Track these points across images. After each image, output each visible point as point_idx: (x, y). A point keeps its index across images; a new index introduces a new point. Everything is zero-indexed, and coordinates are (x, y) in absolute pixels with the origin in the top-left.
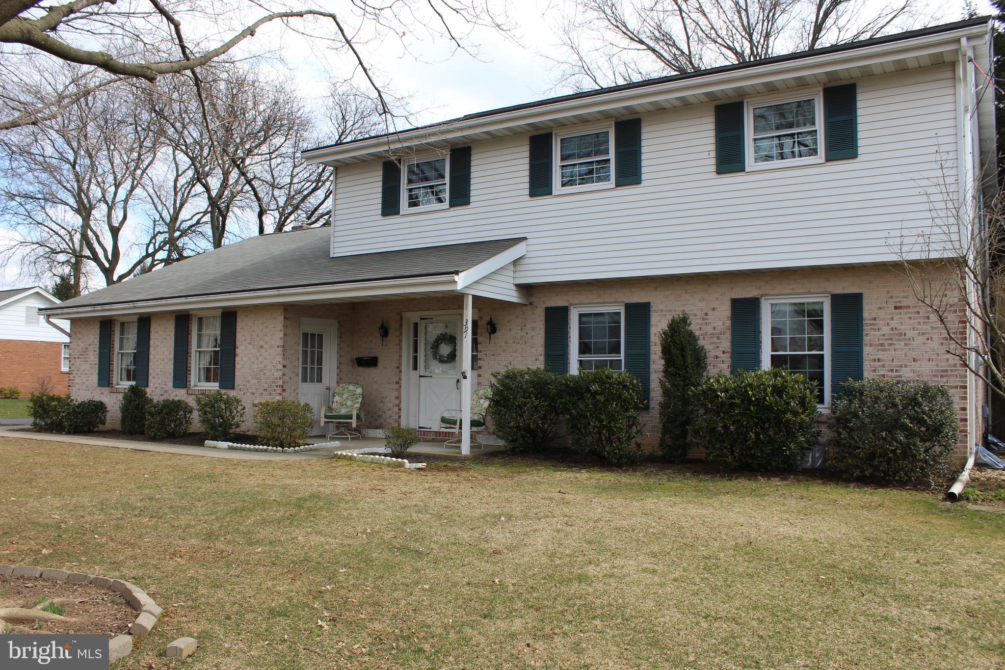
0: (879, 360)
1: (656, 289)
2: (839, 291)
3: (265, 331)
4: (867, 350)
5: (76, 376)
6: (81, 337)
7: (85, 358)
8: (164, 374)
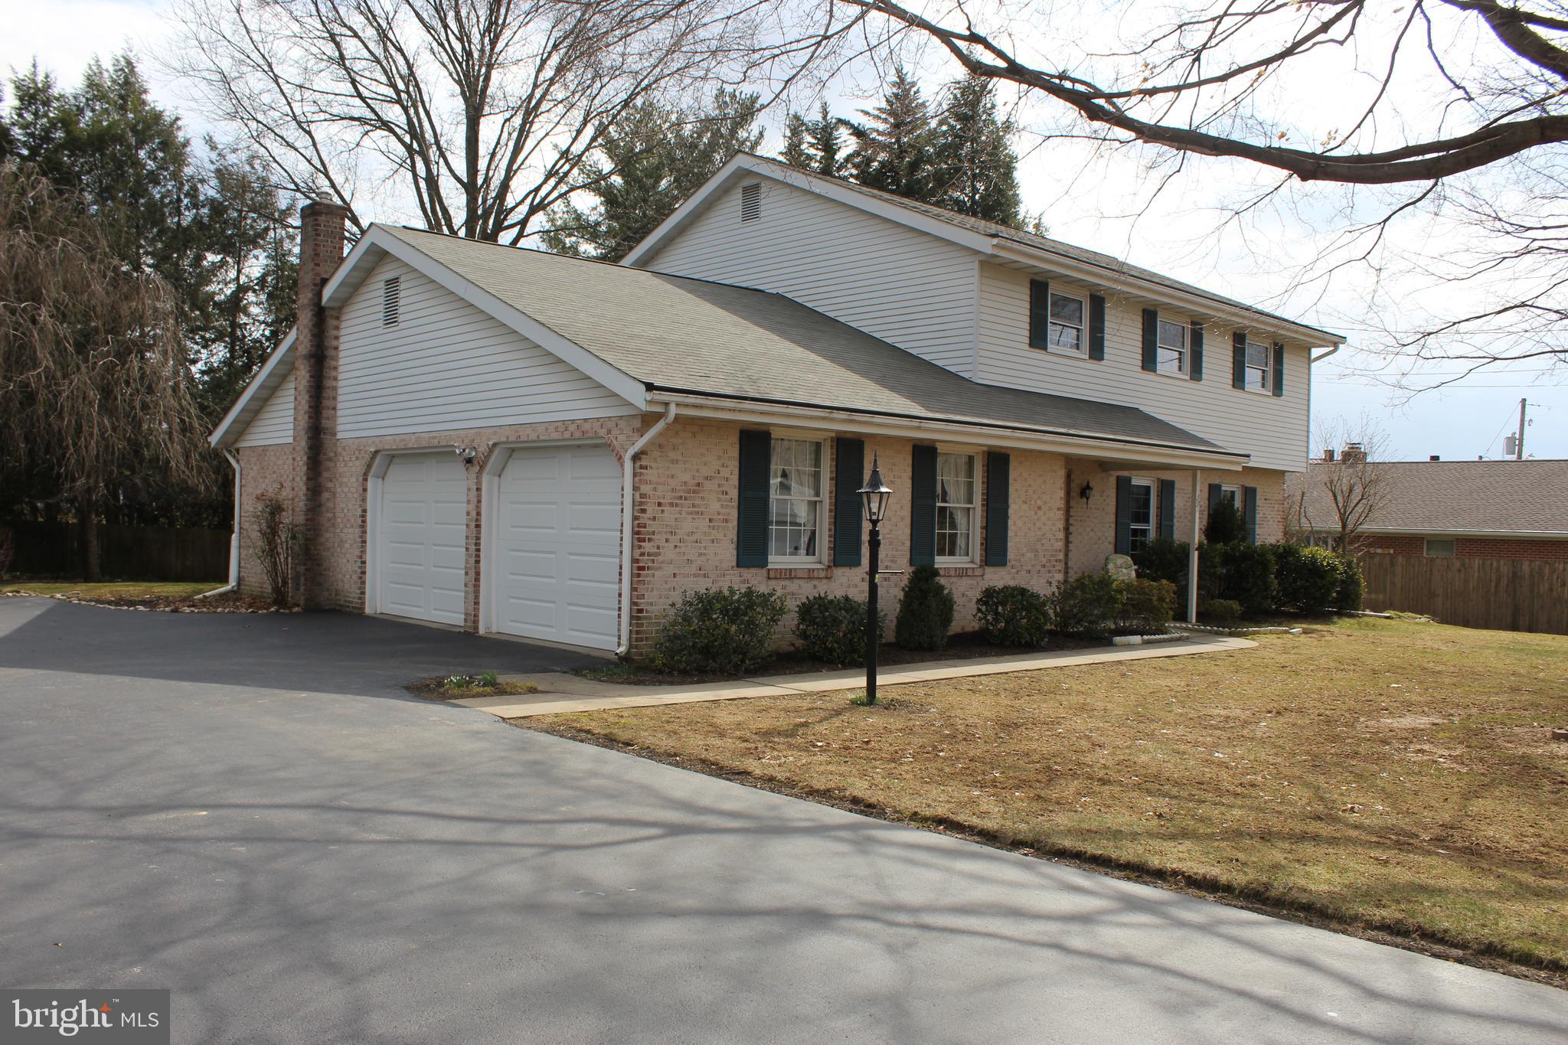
0: (1259, 535)
3: (1043, 486)
4: (1256, 527)
5: (666, 545)
6: (680, 458)
7: (694, 506)
8: (891, 543)
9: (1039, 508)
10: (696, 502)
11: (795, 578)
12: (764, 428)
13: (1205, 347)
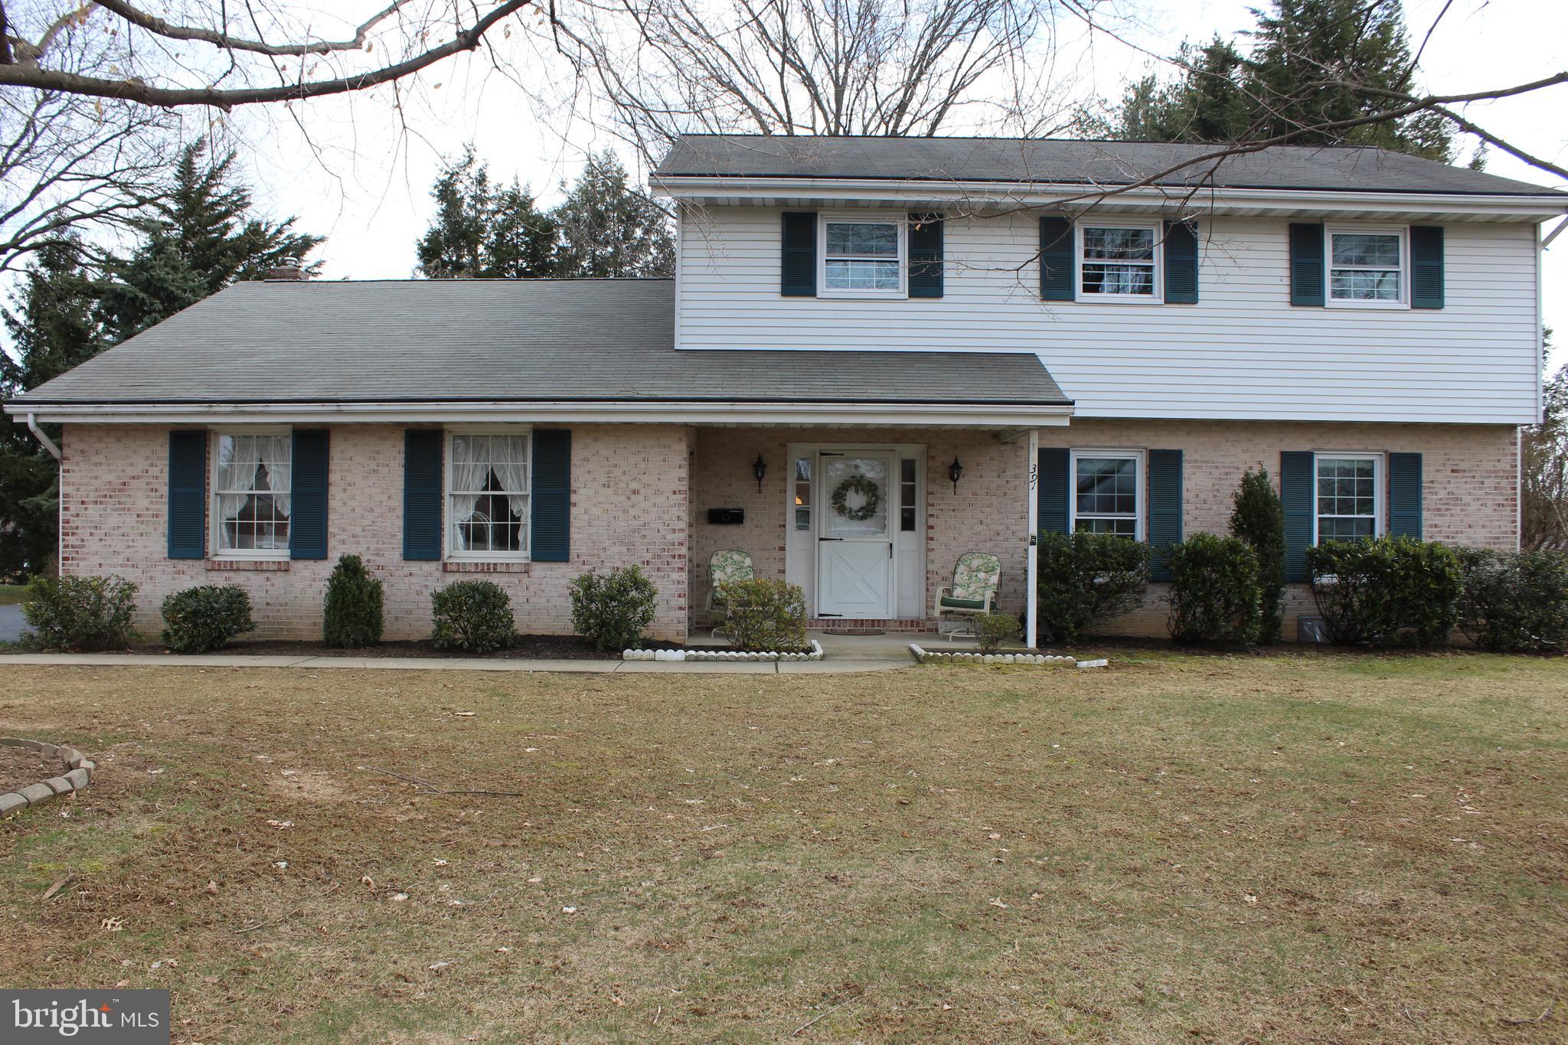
0: (1436, 526)
1: (1189, 434)
2: (1397, 449)
3: (643, 465)
4: (1425, 514)
8: (374, 535)
9: (634, 492)
12: (200, 427)
13: (1202, 253)
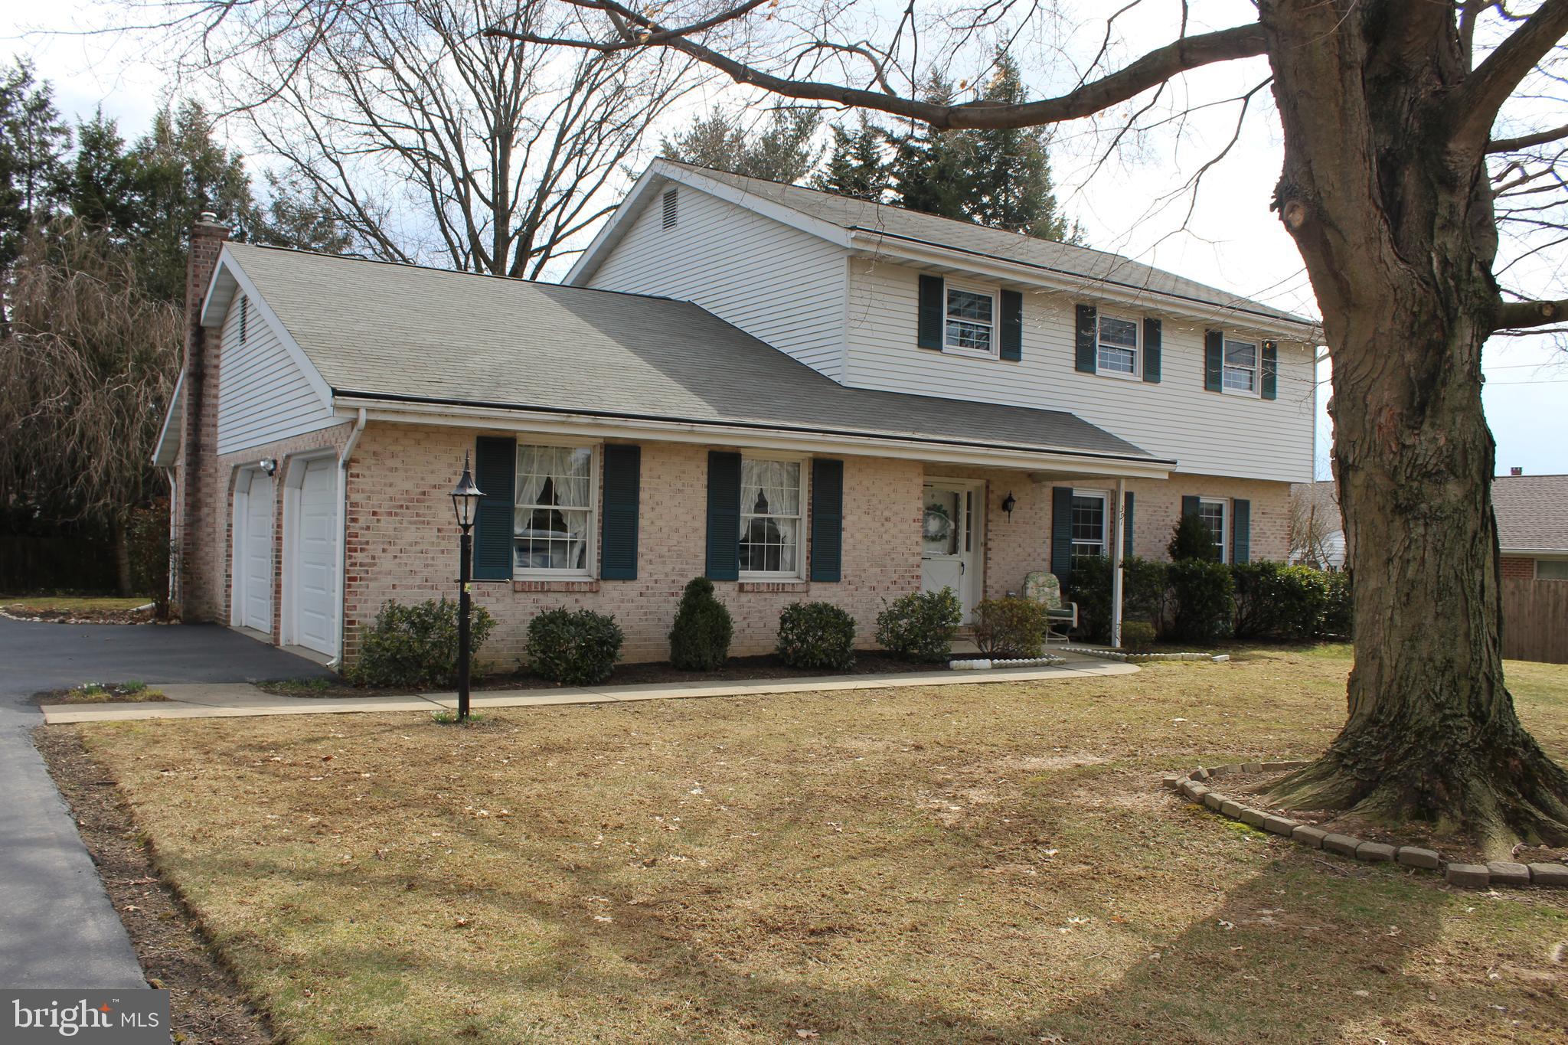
0: (1254, 552)
2: (1237, 497)
3: (893, 496)
4: (1251, 544)
5: (383, 555)
6: (399, 465)
7: (418, 515)
8: (679, 556)
9: (887, 519)
10: (421, 512)
11: (549, 591)
12: (509, 435)
13: (1163, 345)
